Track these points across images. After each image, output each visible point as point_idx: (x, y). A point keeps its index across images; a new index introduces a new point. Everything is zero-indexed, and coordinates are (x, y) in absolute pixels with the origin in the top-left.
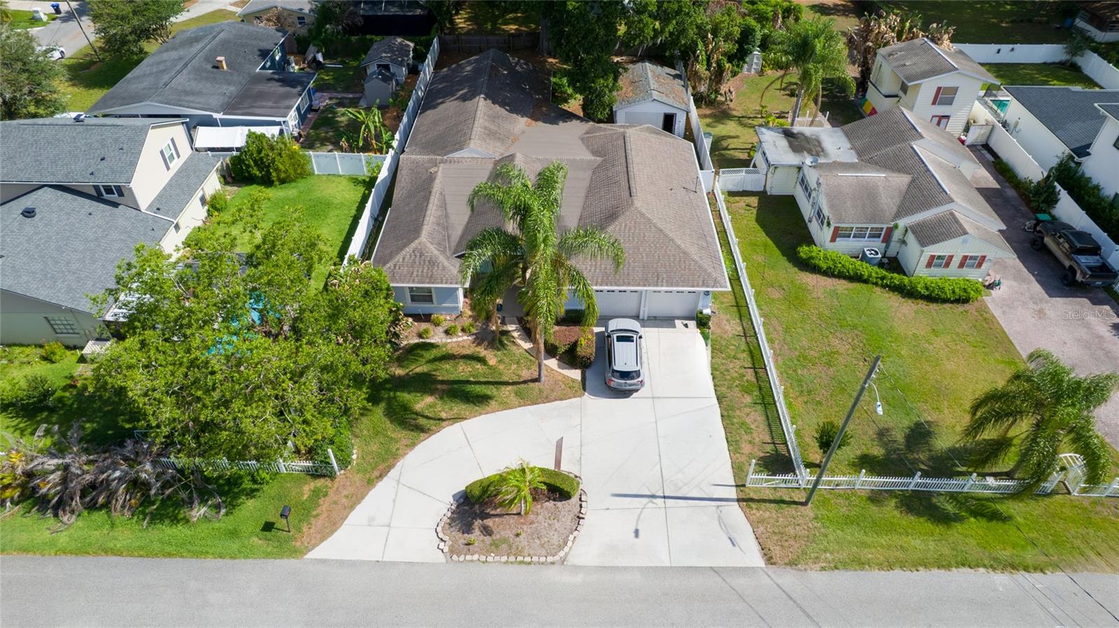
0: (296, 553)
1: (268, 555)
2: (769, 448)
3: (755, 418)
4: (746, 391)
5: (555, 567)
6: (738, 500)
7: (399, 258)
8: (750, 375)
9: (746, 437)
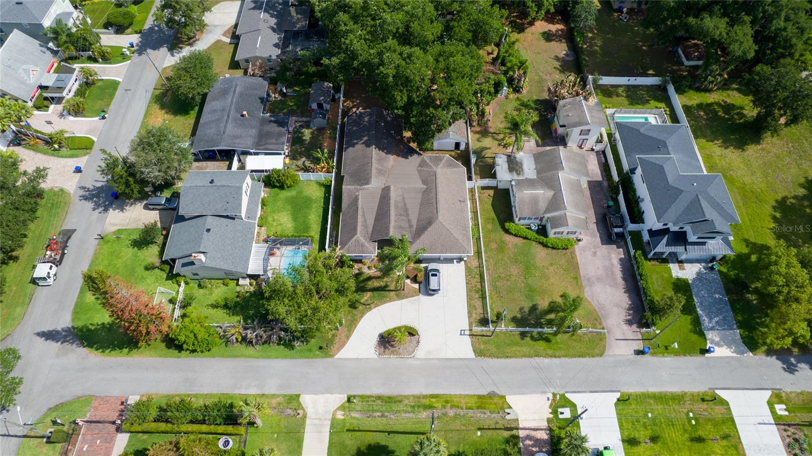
0: (332, 356)
1: (322, 357)
2: (482, 316)
3: (478, 303)
4: (477, 292)
5: (412, 359)
6: (470, 335)
7: (350, 243)
8: (479, 286)
9: (474, 311)
